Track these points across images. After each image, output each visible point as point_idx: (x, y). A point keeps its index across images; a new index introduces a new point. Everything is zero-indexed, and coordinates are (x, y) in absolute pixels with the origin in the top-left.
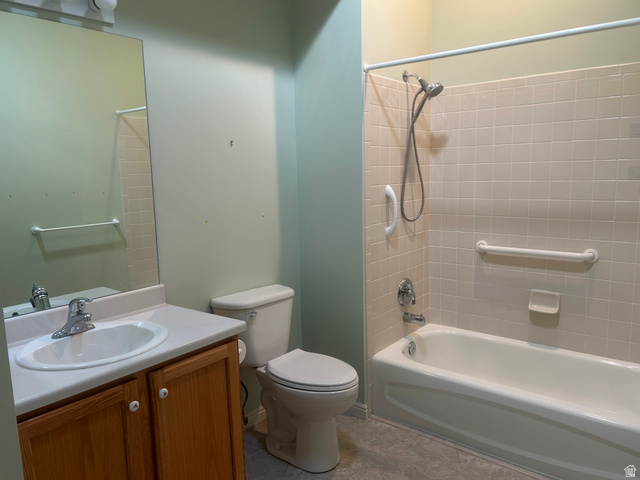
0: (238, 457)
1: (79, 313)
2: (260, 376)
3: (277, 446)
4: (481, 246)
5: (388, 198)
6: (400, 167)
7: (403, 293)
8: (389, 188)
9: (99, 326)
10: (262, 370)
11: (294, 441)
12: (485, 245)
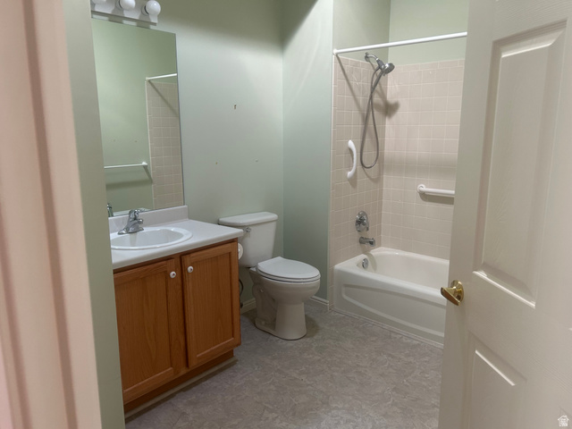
0: (236, 319)
1: (135, 219)
2: (252, 274)
3: (263, 323)
4: (421, 189)
5: (350, 150)
6: (360, 126)
7: (360, 222)
8: (351, 144)
9: (146, 230)
10: (254, 269)
11: (275, 320)
12: (424, 188)
